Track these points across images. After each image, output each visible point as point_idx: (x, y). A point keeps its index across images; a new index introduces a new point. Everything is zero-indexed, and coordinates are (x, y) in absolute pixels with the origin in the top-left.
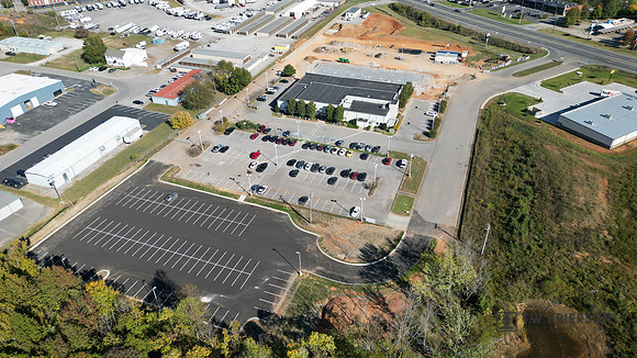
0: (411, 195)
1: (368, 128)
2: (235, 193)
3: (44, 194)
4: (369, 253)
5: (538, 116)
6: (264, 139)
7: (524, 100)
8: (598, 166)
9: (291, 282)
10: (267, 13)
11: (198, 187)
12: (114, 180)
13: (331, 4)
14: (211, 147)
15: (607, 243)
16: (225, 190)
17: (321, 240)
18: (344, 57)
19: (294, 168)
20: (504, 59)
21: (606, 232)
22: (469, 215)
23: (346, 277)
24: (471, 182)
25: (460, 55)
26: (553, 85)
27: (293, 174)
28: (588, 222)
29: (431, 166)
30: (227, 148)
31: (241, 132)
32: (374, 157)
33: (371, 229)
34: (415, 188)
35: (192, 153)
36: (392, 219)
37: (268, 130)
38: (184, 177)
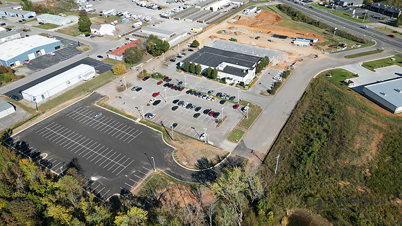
0: (243, 130)
1: (232, 84)
2: (135, 116)
3: (29, 106)
4: (203, 163)
5: (351, 86)
6: (165, 85)
7: (345, 74)
8: (380, 124)
9: (147, 175)
10: (196, 7)
11: (116, 111)
12: (70, 101)
13: (239, 3)
14: (132, 87)
15: (365, 178)
16: (130, 114)
17: (176, 151)
18: (234, 37)
19: (176, 105)
20: (342, 46)
21: (368, 170)
22: (277, 147)
23: (182, 177)
24: (287, 126)
25: (312, 41)
26: (370, 66)
27: (174, 108)
28: (357, 162)
29: (264, 112)
30: (141, 88)
31: (153, 79)
32: (229, 103)
33: (210, 148)
34: (248, 125)
35: (119, 90)
36: (225, 143)
37: (170, 80)
38: (110, 104)
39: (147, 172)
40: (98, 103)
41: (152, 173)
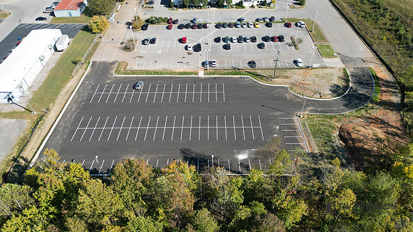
0: (325, 43)
1: (252, 7)
2: (191, 71)
6: (179, 28)
9: (298, 124)
11: (156, 73)
16: (182, 70)
17: (291, 88)
19: (222, 43)
23: (335, 109)
24: (356, 27)
27: (227, 47)
29: (318, 23)
30: (155, 39)
31: (155, 26)
32: (276, 24)
33: (321, 72)
34: (323, 38)
35: (127, 49)
36: (328, 62)
37: (177, 21)
38: (135, 68)
39: (292, 121)
40: (118, 72)
41: (300, 120)
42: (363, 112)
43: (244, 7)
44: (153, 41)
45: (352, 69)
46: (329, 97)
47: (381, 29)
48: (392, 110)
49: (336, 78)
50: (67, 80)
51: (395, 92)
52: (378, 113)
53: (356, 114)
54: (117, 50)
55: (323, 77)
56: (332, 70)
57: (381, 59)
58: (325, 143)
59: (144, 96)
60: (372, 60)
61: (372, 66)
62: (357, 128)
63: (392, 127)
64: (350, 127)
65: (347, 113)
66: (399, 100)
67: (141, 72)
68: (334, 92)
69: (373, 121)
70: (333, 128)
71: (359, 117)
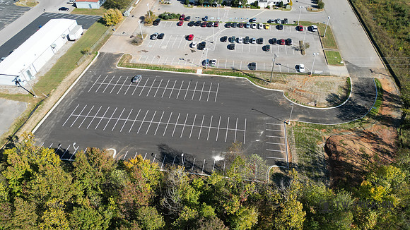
0: (334, 50)
1: (268, 7)
2: (190, 68)
6: (190, 25)
9: (284, 131)
12: (76, 71)
17: (287, 95)
19: (228, 43)
24: (372, 34)
27: (231, 47)
30: (163, 35)
31: (166, 21)
32: (287, 27)
33: (322, 79)
34: (334, 44)
35: (134, 42)
36: (333, 69)
37: (189, 18)
38: (138, 61)
39: (279, 128)
40: (121, 64)
41: (287, 127)
42: (357, 125)
43: (259, 8)
44: (161, 37)
45: (357, 79)
46: (324, 106)
47: (399, 38)
48: (388, 126)
49: (337, 87)
50: (73, 68)
51: (398, 107)
52: (373, 127)
53: (348, 126)
54: (125, 43)
55: (322, 85)
56: (334, 79)
57: (391, 71)
58: (307, 153)
59: (139, 89)
60: (381, 71)
61: (379, 77)
62: (345, 142)
63: (385, 143)
64: (337, 139)
65: (339, 124)
66: (400, 116)
67: (142, 66)
68: (330, 101)
69: (365, 136)
70: (320, 138)
71: (350, 130)
